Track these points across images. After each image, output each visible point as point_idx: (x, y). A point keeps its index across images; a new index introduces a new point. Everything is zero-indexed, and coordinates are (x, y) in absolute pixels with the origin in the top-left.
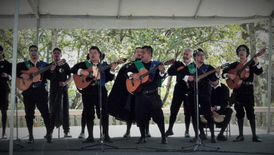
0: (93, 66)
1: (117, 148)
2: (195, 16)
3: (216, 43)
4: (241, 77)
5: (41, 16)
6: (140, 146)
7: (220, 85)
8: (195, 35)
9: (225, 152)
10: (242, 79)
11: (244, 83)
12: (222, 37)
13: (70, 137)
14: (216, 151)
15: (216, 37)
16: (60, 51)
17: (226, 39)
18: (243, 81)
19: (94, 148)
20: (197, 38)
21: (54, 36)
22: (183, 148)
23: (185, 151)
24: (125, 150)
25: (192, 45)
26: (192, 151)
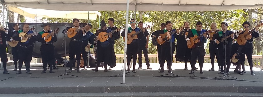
0: (168, 32)
1: (179, 76)
2: (222, 4)
3: (228, 19)
4: (247, 39)
5: (137, 3)
6: (192, 75)
7: (235, 42)
8: (217, 15)
9: (240, 80)
10: (247, 40)
11: (248, 42)
12: (232, 16)
13: (151, 69)
14: (236, 80)
15: (229, 16)
16: (143, 23)
17: (235, 17)
18: (247, 41)
19: (167, 76)
20: (218, 17)
21: (141, 15)
22: (216, 77)
23: (217, 79)
24: (184, 77)
25: (215, 21)
26: (222, 79)
